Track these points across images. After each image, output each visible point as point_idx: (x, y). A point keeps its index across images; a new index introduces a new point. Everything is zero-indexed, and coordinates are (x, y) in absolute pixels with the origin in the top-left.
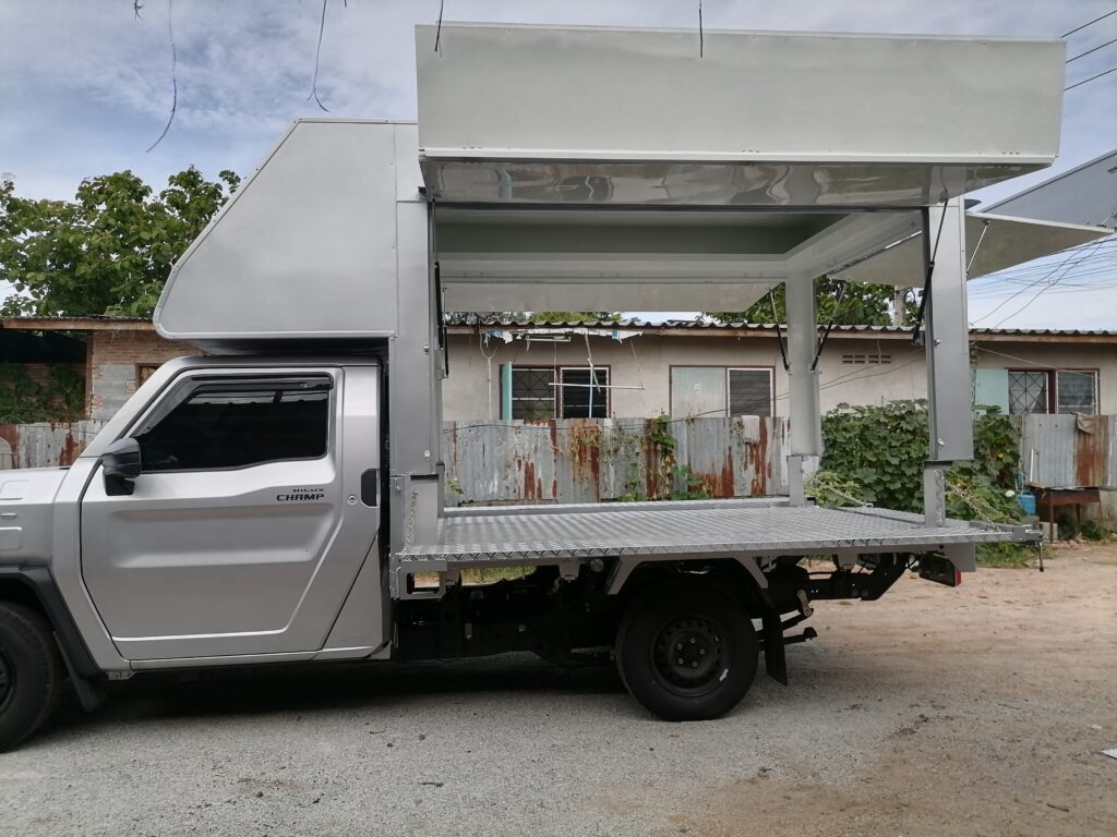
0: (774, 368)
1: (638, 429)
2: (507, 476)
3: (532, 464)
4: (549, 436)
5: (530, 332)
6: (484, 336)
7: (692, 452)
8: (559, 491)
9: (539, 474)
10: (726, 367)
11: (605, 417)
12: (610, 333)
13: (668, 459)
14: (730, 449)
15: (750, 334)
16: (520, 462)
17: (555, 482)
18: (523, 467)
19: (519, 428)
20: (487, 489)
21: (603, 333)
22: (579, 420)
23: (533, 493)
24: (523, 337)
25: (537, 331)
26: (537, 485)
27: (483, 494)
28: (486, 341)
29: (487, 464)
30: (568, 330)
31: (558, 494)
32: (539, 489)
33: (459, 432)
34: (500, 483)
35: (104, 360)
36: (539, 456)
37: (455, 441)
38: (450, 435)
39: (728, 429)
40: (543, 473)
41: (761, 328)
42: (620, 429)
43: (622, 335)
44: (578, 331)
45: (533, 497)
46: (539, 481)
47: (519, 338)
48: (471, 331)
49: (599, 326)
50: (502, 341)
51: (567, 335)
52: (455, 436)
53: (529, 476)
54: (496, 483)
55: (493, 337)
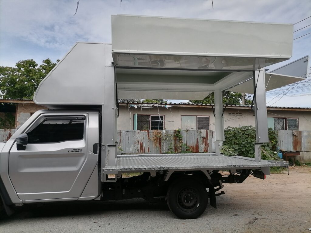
0: (210, 116)
1: (172, 133)
2: (135, 146)
3: (142, 143)
4: (147, 135)
5: (142, 105)
6: (129, 106)
7: (187, 140)
8: (150, 150)
9: (144, 146)
10: (197, 116)
11: (163, 129)
12: (164, 106)
13: (180, 142)
14: (198, 139)
15: (203, 107)
16: (139, 142)
17: (149, 148)
18: (140, 143)
19: (139, 132)
20: (129, 149)
21: (162, 106)
22: (156, 130)
23: (142, 151)
24: (140, 106)
25: (144, 105)
26: (143, 148)
27: (128, 151)
28: (130, 108)
29: (129, 143)
30: (153, 105)
31: (149, 151)
32: (144, 150)
33: (122, 133)
34: (133, 148)
35: (21, 112)
36: (144, 140)
37: (121, 136)
38: (119, 134)
39: (197, 133)
40: (145, 145)
41: (206, 105)
42: (167, 133)
43: (168, 106)
44: (155, 105)
45: (142, 152)
47: (139, 107)
48: (126, 105)
49: (161, 104)
50: (134, 108)
51: (152, 106)
52: (121, 134)
53: (141, 146)
54: (132, 148)
55: (132, 106)
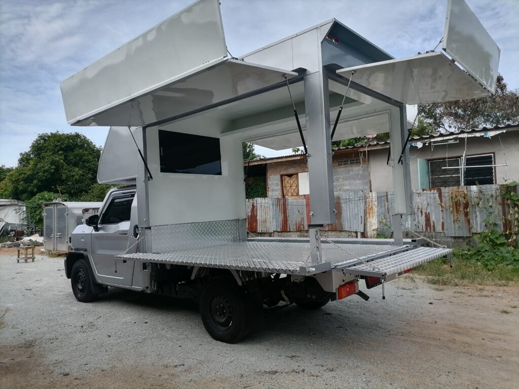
2: (415, 219)
3: (429, 213)
4: (437, 197)
8: (445, 227)
9: (433, 218)
12: (482, 134)
16: (421, 212)
17: (443, 223)
18: (424, 214)
19: (420, 194)
20: (405, 226)
22: (455, 188)
23: (430, 229)
24: (430, 143)
25: (436, 139)
26: (432, 224)
32: (434, 226)
35: (271, 174)
37: (388, 202)
43: (492, 134)
44: (461, 136)
46: (433, 222)
47: (427, 144)
52: (387, 199)
53: (428, 219)
54: (410, 223)
